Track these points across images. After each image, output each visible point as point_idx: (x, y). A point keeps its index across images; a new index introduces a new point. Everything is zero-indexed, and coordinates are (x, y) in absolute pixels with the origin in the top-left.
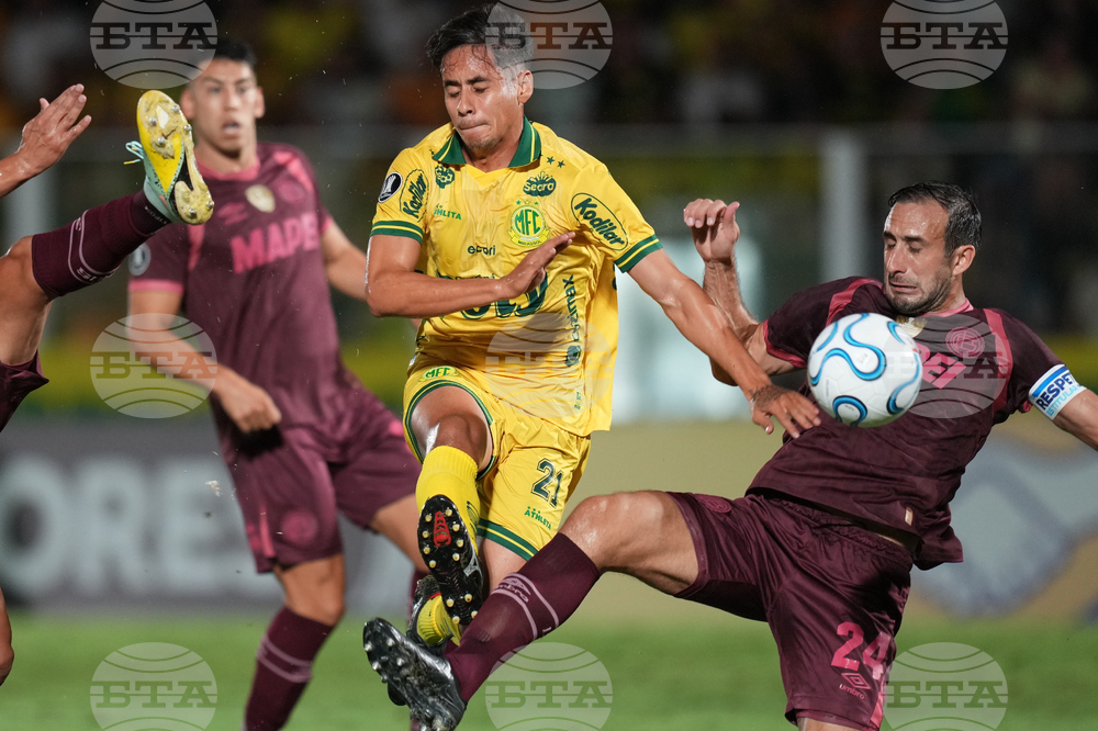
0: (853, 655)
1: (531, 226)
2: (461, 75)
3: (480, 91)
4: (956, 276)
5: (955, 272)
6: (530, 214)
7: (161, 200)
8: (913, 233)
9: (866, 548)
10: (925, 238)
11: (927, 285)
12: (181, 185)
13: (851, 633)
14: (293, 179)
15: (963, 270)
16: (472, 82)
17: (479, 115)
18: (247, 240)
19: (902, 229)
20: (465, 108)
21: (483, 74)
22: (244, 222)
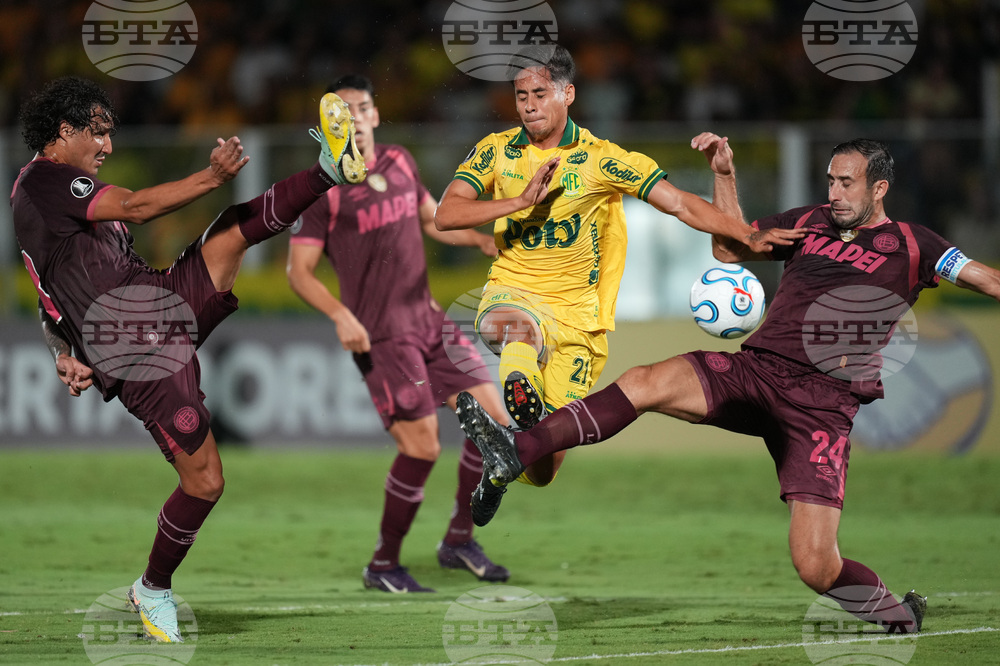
0: (824, 453)
1: (573, 184)
2: (528, 87)
3: (540, 97)
4: (878, 201)
5: (876, 199)
6: (572, 176)
7: (332, 168)
8: (845, 173)
9: (829, 383)
10: (853, 177)
11: (857, 207)
12: (347, 157)
13: (821, 438)
14: (399, 170)
15: (881, 196)
16: (535, 91)
17: (540, 113)
18: (368, 212)
19: (837, 172)
20: (530, 108)
21: (543, 86)
22: (366, 199)
